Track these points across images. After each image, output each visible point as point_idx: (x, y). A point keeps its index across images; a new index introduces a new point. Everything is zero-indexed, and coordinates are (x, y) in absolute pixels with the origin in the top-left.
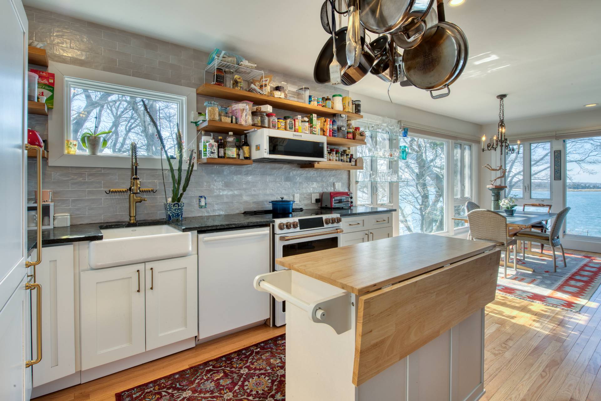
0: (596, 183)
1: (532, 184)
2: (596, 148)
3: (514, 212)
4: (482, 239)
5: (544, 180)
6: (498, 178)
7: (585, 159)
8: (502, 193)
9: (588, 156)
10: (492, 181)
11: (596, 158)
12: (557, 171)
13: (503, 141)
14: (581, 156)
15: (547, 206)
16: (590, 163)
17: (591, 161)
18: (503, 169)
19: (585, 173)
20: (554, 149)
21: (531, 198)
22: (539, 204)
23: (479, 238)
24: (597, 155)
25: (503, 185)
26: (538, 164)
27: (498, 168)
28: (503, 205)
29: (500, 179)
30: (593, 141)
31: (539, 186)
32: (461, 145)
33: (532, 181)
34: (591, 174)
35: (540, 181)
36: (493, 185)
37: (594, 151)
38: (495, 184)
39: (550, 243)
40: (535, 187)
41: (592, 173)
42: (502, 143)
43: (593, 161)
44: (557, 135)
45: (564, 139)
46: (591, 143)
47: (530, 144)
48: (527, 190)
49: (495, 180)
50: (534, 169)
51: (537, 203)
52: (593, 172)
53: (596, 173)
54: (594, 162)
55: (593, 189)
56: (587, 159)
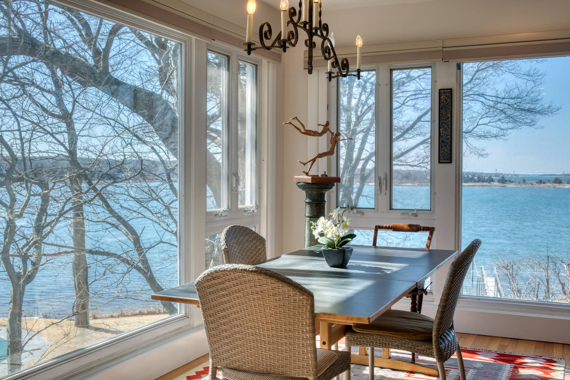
0: (482, 173)
1: (394, 175)
2: (487, 111)
3: (348, 254)
4: (244, 371)
5: (415, 166)
6: (320, 156)
7: (473, 129)
8: (329, 195)
9: (478, 125)
10: (305, 164)
11: (488, 128)
12: (444, 142)
13: (316, 29)
14: (468, 125)
15: (425, 229)
16: (480, 136)
17: (480, 133)
18: (332, 134)
19: (473, 154)
20: (439, 86)
21: (391, 209)
22: (410, 226)
23: (235, 365)
24: (490, 124)
25: (333, 175)
26: (406, 136)
27: (320, 129)
28: (322, 235)
29: (325, 158)
30: (485, 98)
31: (407, 177)
32: (228, 57)
33: (395, 168)
34: (480, 157)
35: (409, 168)
36: (307, 174)
37: (485, 115)
38: (313, 172)
39: (435, 350)
40: (401, 179)
41: (482, 155)
42: (311, 34)
43: (483, 134)
44: (444, 49)
45: (458, 61)
46: (482, 102)
47: (391, 70)
48: (384, 187)
49: (314, 160)
50: (398, 146)
51: (404, 223)
52: (483, 153)
53: (487, 154)
54: (484, 136)
55: (478, 182)
56: (475, 130)
